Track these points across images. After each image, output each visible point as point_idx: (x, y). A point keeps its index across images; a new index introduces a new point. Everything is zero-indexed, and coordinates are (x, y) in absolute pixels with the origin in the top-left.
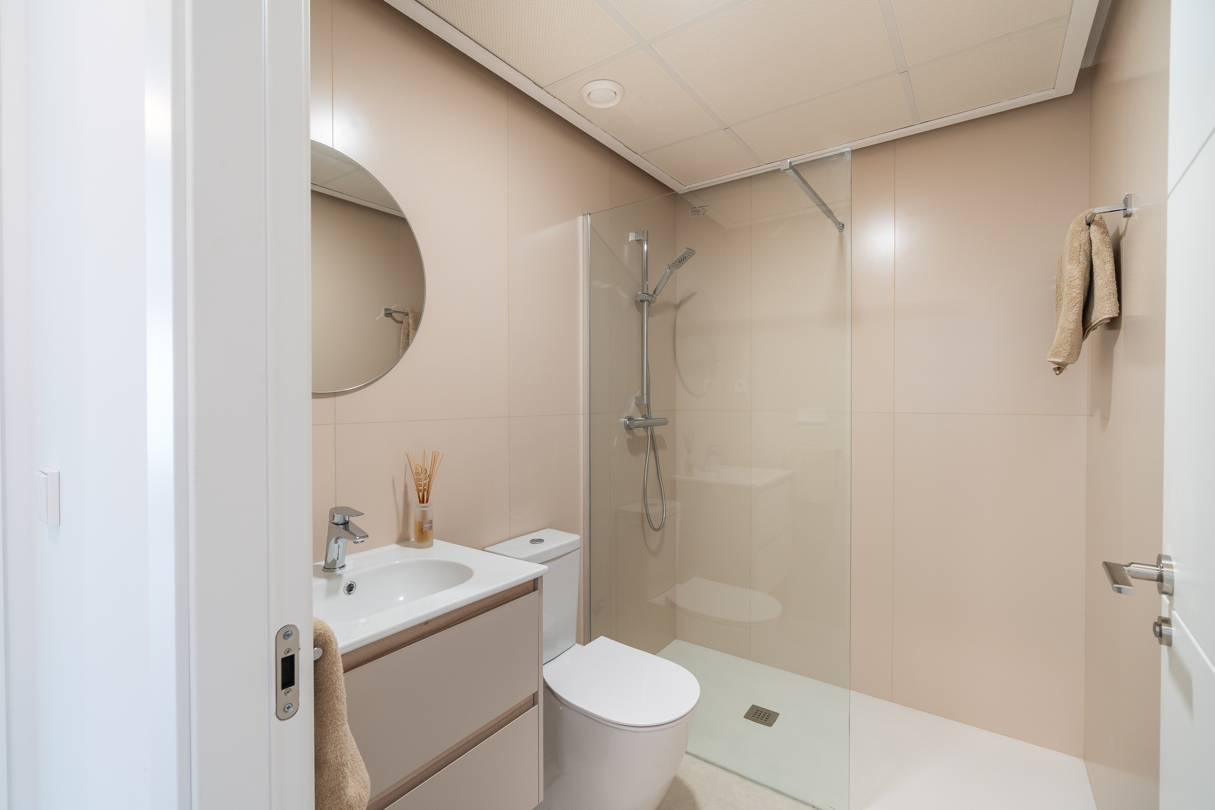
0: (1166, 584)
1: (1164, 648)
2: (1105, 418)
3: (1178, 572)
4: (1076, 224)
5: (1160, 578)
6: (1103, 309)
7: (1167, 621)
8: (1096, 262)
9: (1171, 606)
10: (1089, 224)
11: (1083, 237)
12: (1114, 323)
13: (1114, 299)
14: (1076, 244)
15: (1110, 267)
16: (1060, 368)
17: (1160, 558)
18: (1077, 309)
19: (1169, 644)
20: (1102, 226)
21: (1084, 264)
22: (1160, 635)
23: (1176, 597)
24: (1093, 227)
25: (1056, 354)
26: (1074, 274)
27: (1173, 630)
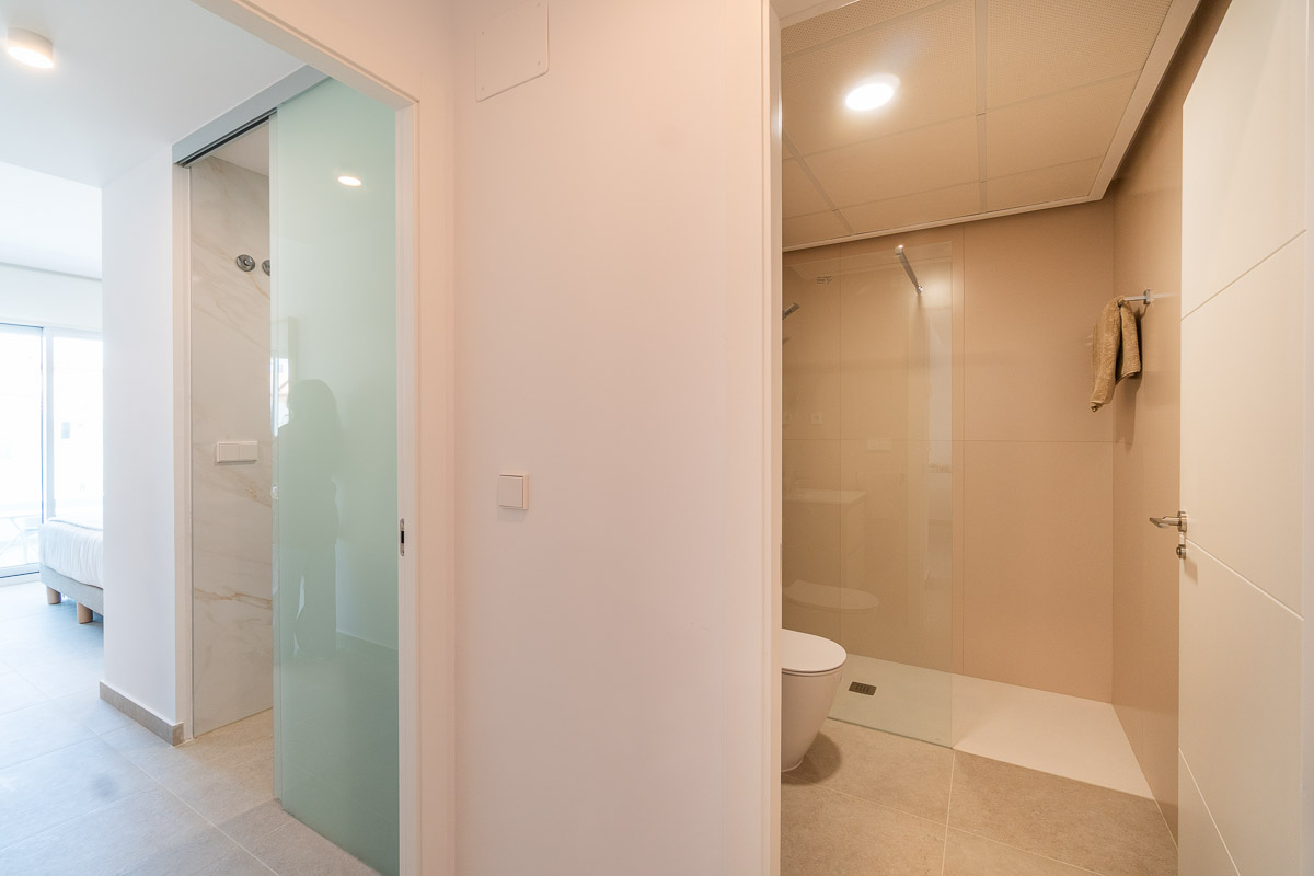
0: (1183, 527)
1: (1181, 560)
2: (1129, 444)
3: (1189, 519)
4: (1110, 306)
5: (1180, 524)
6: (1130, 367)
7: (1183, 546)
8: (1125, 333)
9: (1185, 538)
10: (1120, 306)
11: (1116, 314)
12: (1137, 376)
13: (1137, 360)
14: (1111, 320)
15: (1134, 337)
16: (1096, 407)
17: (1179, 513)
18: (1112, 365)
19: (1185, 558)
20: (1129, 308)
21: (1117, 334)
22: (1180, 554)
23: (1188, 534)
24: (1122, 308)
25: (1098, 398)
26: (1108, 340)
27: (1187, 550)
